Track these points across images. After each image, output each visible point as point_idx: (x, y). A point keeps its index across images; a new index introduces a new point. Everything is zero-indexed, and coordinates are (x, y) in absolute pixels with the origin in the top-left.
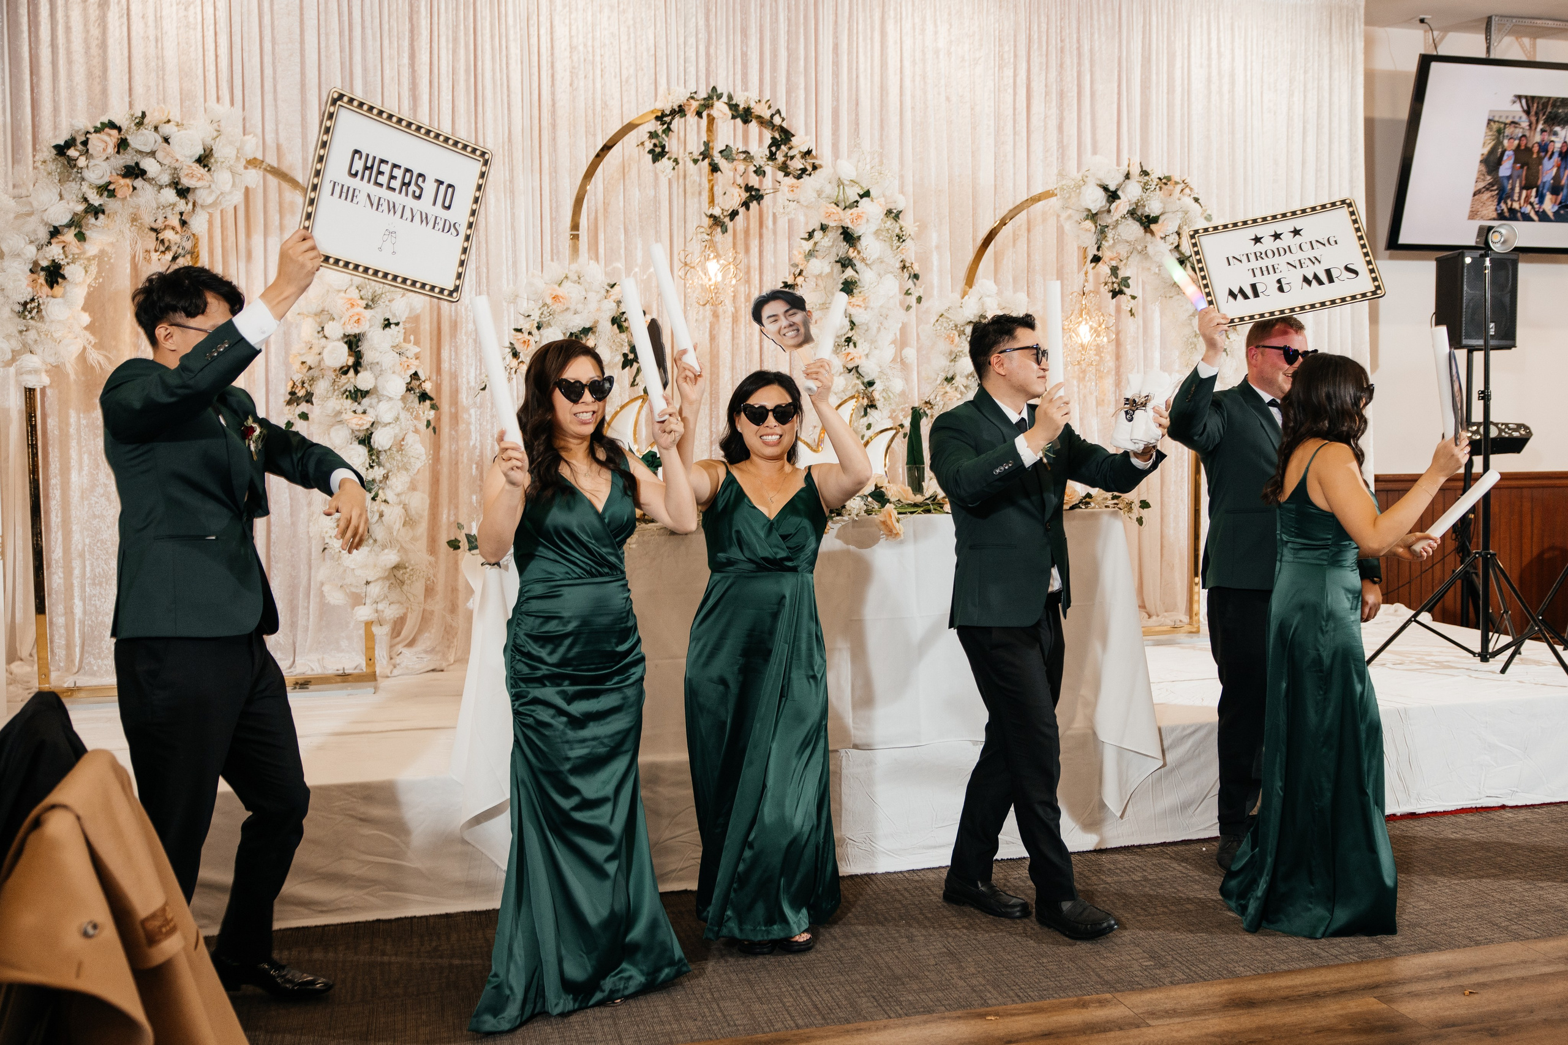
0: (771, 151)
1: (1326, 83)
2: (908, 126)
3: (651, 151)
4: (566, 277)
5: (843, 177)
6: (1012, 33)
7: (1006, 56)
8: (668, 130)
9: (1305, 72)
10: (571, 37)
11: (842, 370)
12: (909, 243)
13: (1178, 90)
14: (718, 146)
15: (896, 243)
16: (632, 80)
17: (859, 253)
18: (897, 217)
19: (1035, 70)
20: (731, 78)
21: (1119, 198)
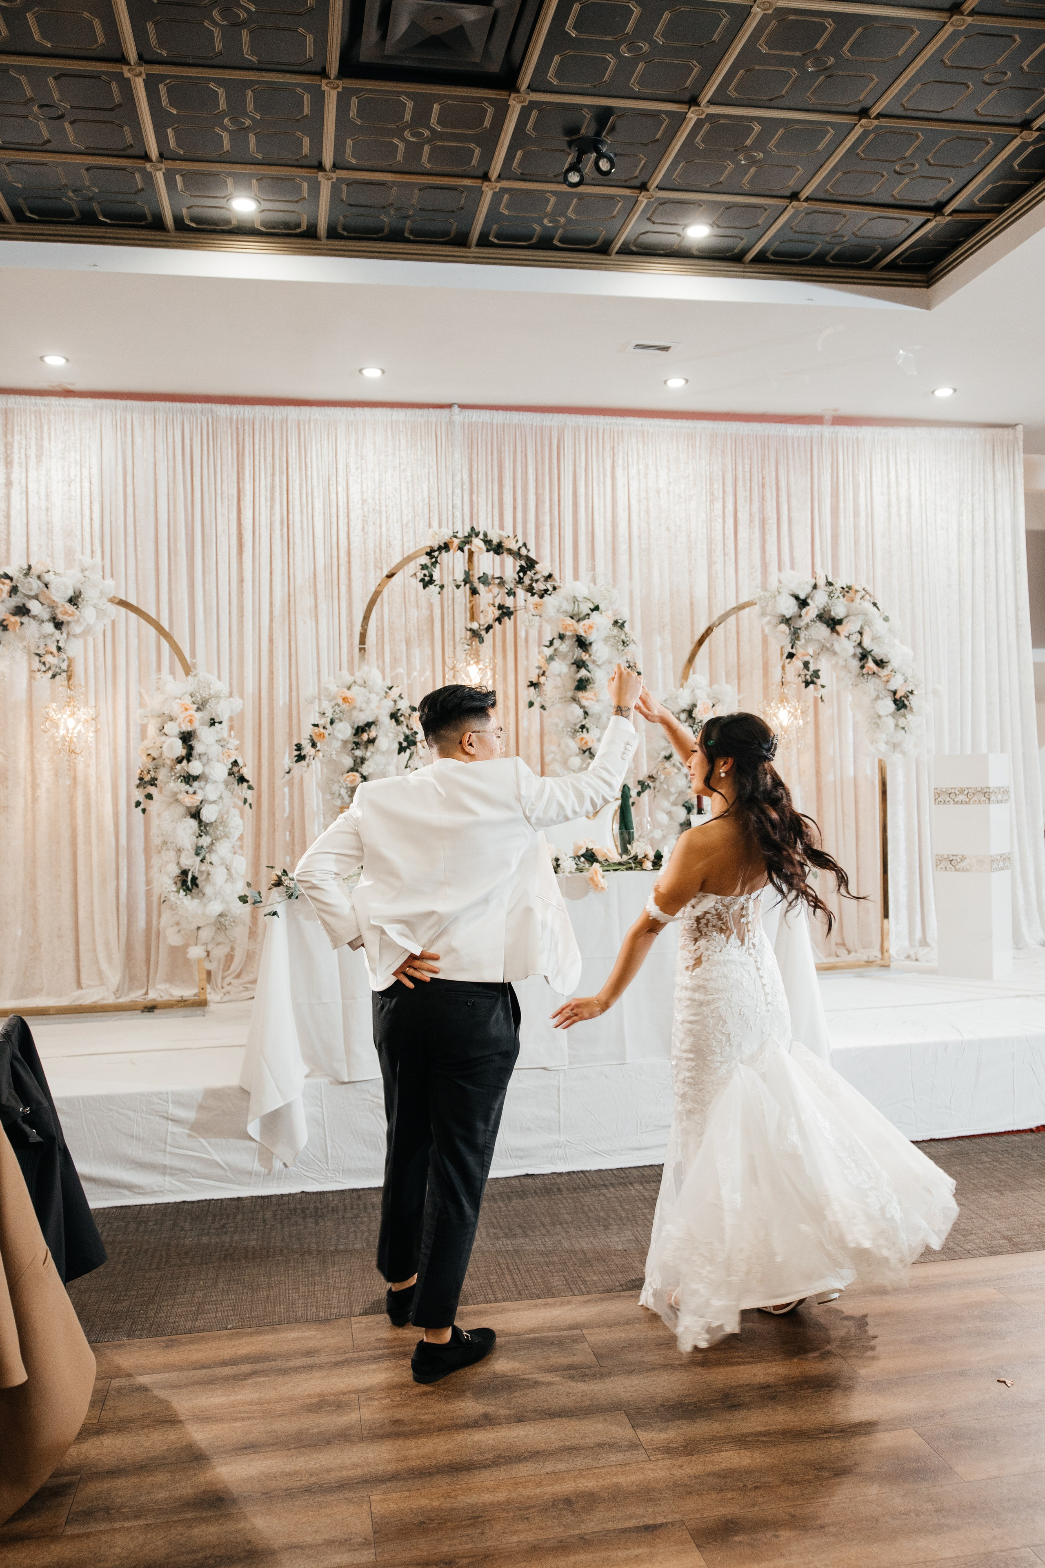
0: (519, 577)
1: (991, 504)
2: (635, 552)
3: (422, 580)
4: (355, 682)
5: (577, 595)
6: (720, 473)
7: (716, 492)
8: (434, 564)
9: (973, 495)
10: (362, 492)
11: (577, 751)
12: (632, 647)
13: (863, 514)
14: (477, 573)
15: (621, 647)
16: (410, 524)
17: (590, 656)
18: (622, 626)
19: (740, 503)
20: (490, 520)
21: (808, 604)
